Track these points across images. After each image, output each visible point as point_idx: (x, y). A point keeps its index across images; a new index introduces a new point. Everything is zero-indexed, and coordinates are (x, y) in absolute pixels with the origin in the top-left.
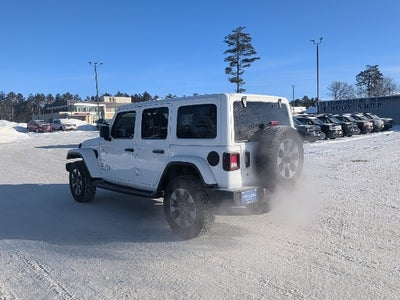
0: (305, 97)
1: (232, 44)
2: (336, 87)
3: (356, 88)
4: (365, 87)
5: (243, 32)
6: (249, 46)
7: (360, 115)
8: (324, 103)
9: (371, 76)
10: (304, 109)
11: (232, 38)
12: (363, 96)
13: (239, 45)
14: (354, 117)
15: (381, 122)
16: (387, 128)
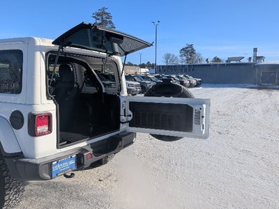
0: (148, 62)
1: (99, 19)
2: (168, 56)
3: (179, 58)
4: (185, 58)
5: (106, 11)
6: (111, 22)
7: (182, 76)
8: (160, 66)
9: (189, 51)
10: (147, 70)
11: (98, 15)
12: (184, 64)
13: (103, 21)
14: (178, 77)
15: (194, 81)
16: (198, 85)
